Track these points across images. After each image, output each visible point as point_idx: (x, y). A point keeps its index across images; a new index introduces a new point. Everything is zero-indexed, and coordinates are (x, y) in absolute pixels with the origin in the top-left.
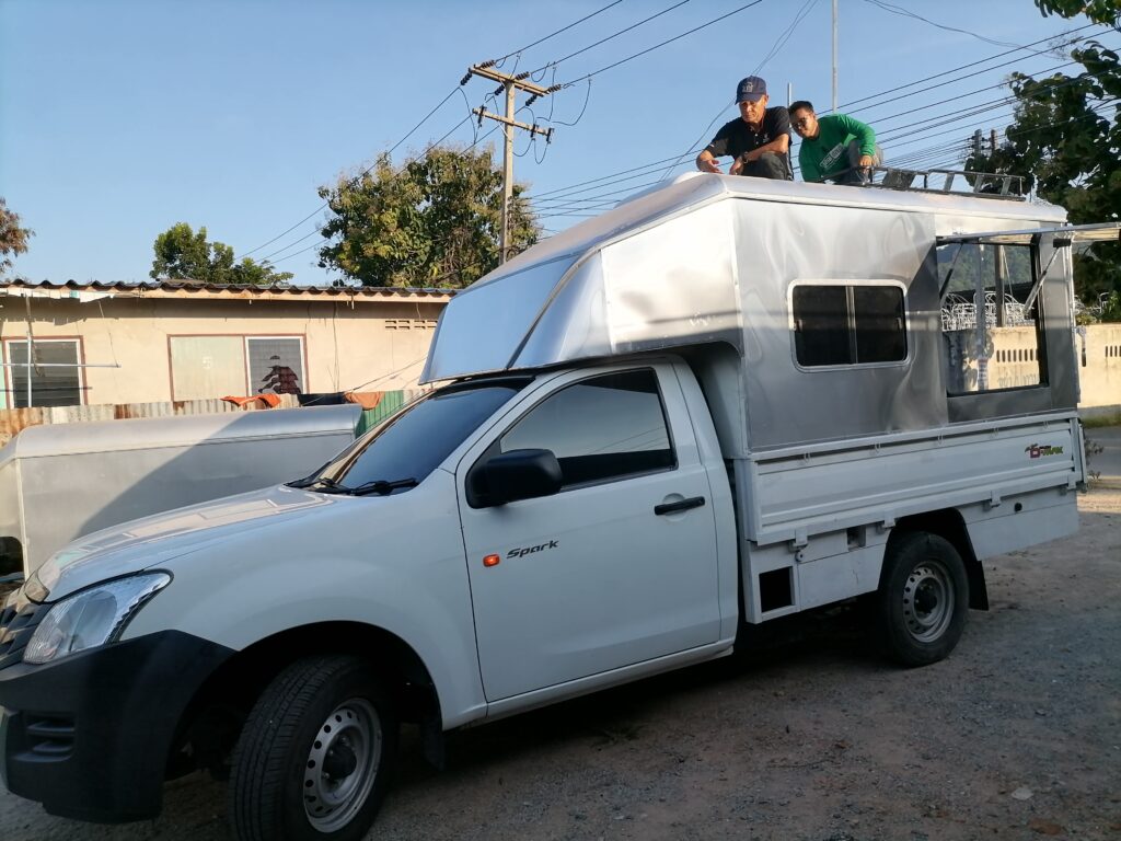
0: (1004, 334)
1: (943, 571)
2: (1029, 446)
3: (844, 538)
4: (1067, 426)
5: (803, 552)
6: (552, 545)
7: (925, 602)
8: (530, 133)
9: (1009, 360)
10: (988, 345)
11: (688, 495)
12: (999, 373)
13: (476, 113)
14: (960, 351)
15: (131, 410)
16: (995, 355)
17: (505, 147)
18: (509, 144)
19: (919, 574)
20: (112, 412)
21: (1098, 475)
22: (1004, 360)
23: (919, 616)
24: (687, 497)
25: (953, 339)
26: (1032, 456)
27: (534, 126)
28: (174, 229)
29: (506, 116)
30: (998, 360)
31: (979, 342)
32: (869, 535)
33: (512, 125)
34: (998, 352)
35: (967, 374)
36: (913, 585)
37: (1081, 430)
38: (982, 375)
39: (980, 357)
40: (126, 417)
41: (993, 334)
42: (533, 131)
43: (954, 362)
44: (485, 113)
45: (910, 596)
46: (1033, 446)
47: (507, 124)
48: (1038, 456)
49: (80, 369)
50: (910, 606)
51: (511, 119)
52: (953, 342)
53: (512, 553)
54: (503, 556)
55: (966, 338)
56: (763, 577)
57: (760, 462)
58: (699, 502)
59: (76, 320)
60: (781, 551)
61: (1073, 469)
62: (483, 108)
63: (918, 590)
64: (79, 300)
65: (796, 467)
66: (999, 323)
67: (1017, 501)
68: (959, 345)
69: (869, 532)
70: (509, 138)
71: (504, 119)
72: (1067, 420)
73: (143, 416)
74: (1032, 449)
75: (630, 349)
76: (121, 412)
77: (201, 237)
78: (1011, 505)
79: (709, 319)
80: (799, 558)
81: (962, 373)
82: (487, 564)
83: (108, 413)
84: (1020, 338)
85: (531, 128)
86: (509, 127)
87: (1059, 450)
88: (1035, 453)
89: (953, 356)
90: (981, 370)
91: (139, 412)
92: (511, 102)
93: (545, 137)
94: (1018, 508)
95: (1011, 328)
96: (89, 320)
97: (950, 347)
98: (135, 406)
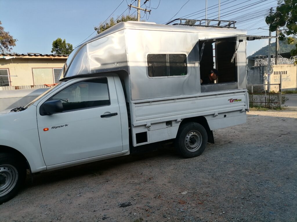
0: (276, 67)
1: (200, 133)
2: (230, 99)
3: (165, 124)
4: (244, 93)
5: (150, 128)
6: (66, 125)
7: (193, 141)
8: (144, 11)
9: (278, 74)
10: (271, 70)
11: (112, 112)
12: (274, 78)
13: (129, 6)
14: (263, 72)
15: (19, 88)
16: (273, 73)
17: (138, 15)
18: (139, 15)
19: (191, 133)
20: (14, 88)
21: (287, 106)
22: (276, 74)
23: (191, 145)
24: (111, 113)
25: (261, 68)
26: (230, 102)
27: (146, 9)
28: (57, 39)
29: (138, 7)
30: (274, 74)
31: (268, 69)
32: (174, 124)
33: (139, 9)
34: (274, 72)
35: (264, 78)
36: (189, 136)
37: (248, 94)
38: (268, 78)
39: (268, 73)
40: (18, 89)
41: (273, 66)
42: (145, 11)
43: (261, 75)
44: (132, 6)
45: (188, 139)
46: (231, 99)
47: (138, 9)
48: (233, 102)
49: (9, 77)
50: (188, 142)
51: (139, 8)
52: (261, 69)
53: (53, 128)
54: (50, 128)
55: (265, 68)
56: (137, 134)
57: (135, 104)
58: (115, 114)
59: (7, 64)
60: (143, 127)
61: (245, 105)
62: (131, 5)
63: (191, 138)
64: (5, 59)
65: (148, 105)
66: (276, 64)
67: (225, 115)
68: (263, 70)
69: (173, 123)
70: (139, 13)
71: (137, 7)
72: (244, 92)
73: (23, 88)
74: (230, 100)
75: (95, 72)
76: (17, 88)
77: (64, 42)
78: (223, 115)
79: (119, 64)
80: (149, 129)
81: (263, 78)
82: (44, 130)
83: (13, 88)
84: (281, 68)
85: (145, 10)
86: (139, 10)
87: (240, 100)
88: (231, 101)
89: (261, 73)
90: (268, 77)
91: (22, 88)
92: (139, 3)
93: (149, 12)
94: (225, 116)
95: (279, 65)
96: (10, 64)
97: (260, 70)
98: (20, 87)
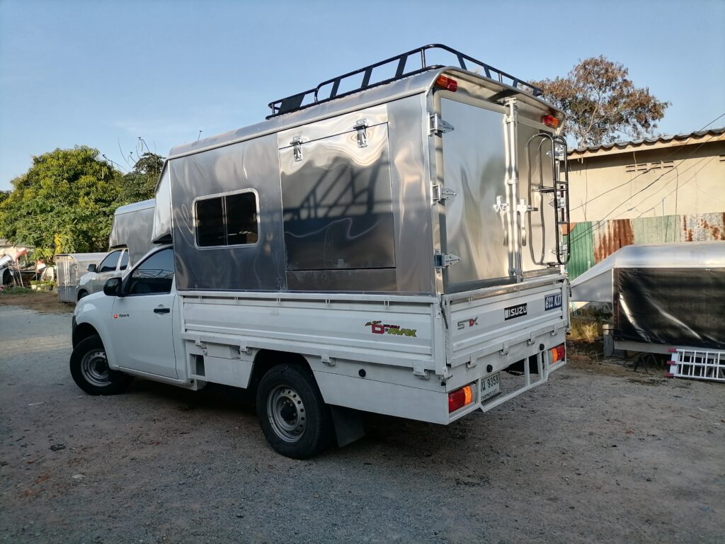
2: (372, 321)
4: (426, 309)
5: (207, 350)
24: (165, 307)
26: (374, 331)
46: (377, 322)
48: (382, 332)
57: (183, 296)
58: (167, 311)
61: (430, 356)
67: (360, 368)
74: (376, 325)
78: (354, 370)
87: (411, 333)
88: (377, 329)
94: (362, 373)
